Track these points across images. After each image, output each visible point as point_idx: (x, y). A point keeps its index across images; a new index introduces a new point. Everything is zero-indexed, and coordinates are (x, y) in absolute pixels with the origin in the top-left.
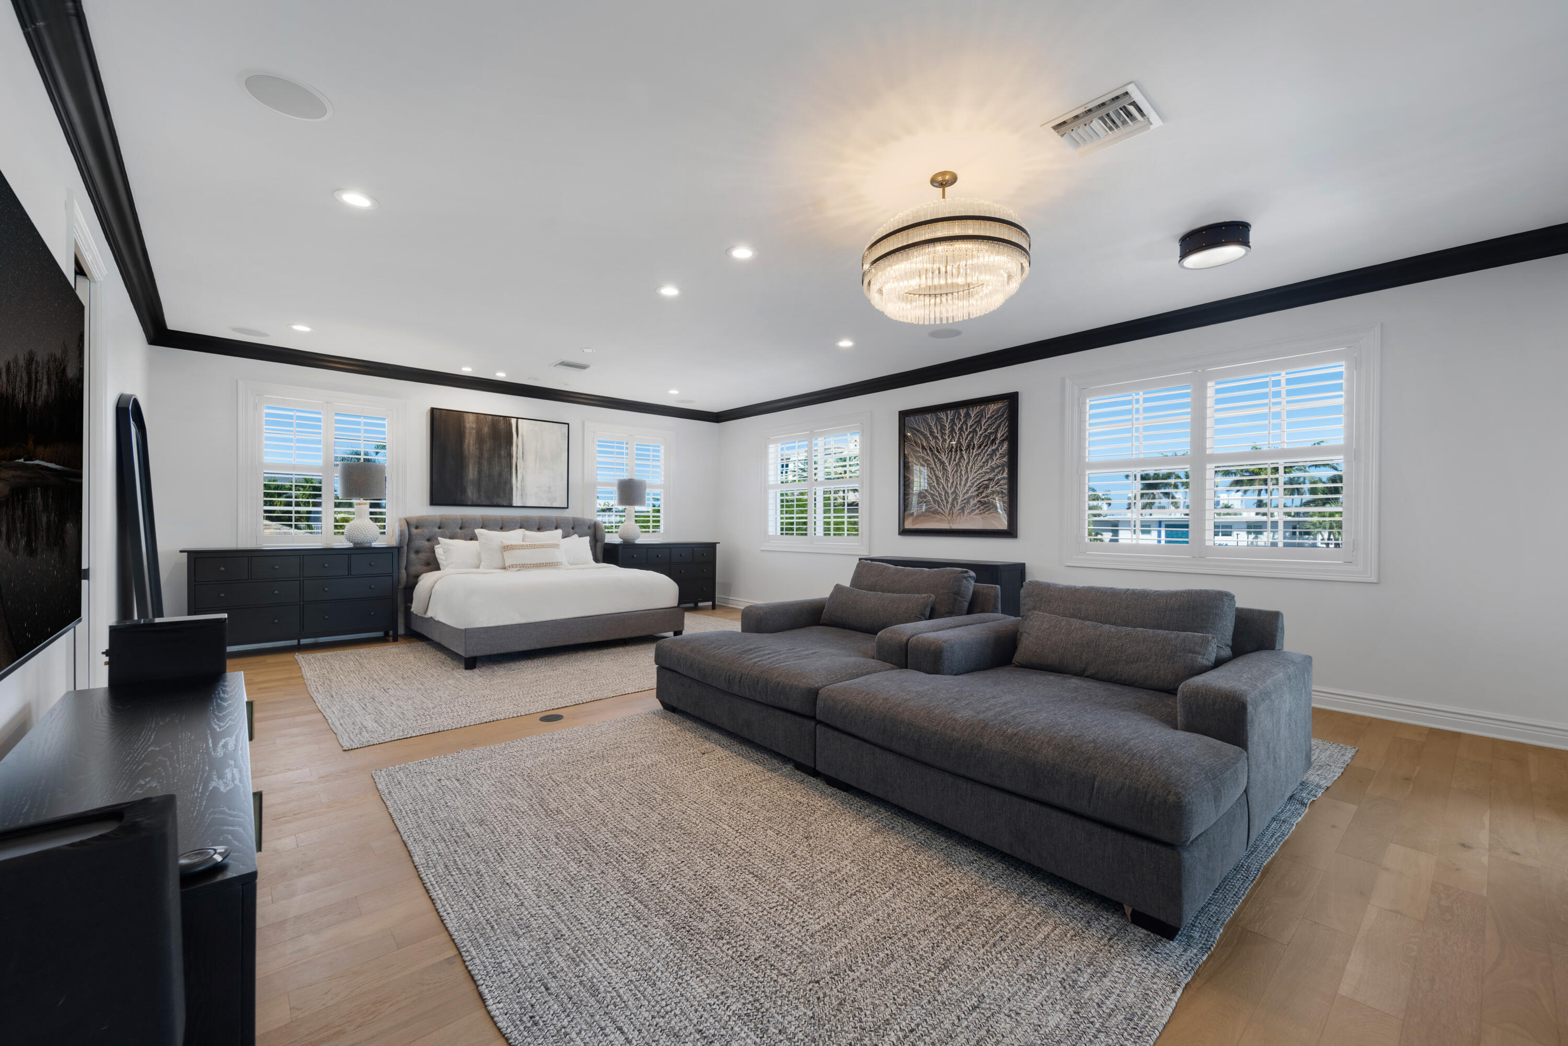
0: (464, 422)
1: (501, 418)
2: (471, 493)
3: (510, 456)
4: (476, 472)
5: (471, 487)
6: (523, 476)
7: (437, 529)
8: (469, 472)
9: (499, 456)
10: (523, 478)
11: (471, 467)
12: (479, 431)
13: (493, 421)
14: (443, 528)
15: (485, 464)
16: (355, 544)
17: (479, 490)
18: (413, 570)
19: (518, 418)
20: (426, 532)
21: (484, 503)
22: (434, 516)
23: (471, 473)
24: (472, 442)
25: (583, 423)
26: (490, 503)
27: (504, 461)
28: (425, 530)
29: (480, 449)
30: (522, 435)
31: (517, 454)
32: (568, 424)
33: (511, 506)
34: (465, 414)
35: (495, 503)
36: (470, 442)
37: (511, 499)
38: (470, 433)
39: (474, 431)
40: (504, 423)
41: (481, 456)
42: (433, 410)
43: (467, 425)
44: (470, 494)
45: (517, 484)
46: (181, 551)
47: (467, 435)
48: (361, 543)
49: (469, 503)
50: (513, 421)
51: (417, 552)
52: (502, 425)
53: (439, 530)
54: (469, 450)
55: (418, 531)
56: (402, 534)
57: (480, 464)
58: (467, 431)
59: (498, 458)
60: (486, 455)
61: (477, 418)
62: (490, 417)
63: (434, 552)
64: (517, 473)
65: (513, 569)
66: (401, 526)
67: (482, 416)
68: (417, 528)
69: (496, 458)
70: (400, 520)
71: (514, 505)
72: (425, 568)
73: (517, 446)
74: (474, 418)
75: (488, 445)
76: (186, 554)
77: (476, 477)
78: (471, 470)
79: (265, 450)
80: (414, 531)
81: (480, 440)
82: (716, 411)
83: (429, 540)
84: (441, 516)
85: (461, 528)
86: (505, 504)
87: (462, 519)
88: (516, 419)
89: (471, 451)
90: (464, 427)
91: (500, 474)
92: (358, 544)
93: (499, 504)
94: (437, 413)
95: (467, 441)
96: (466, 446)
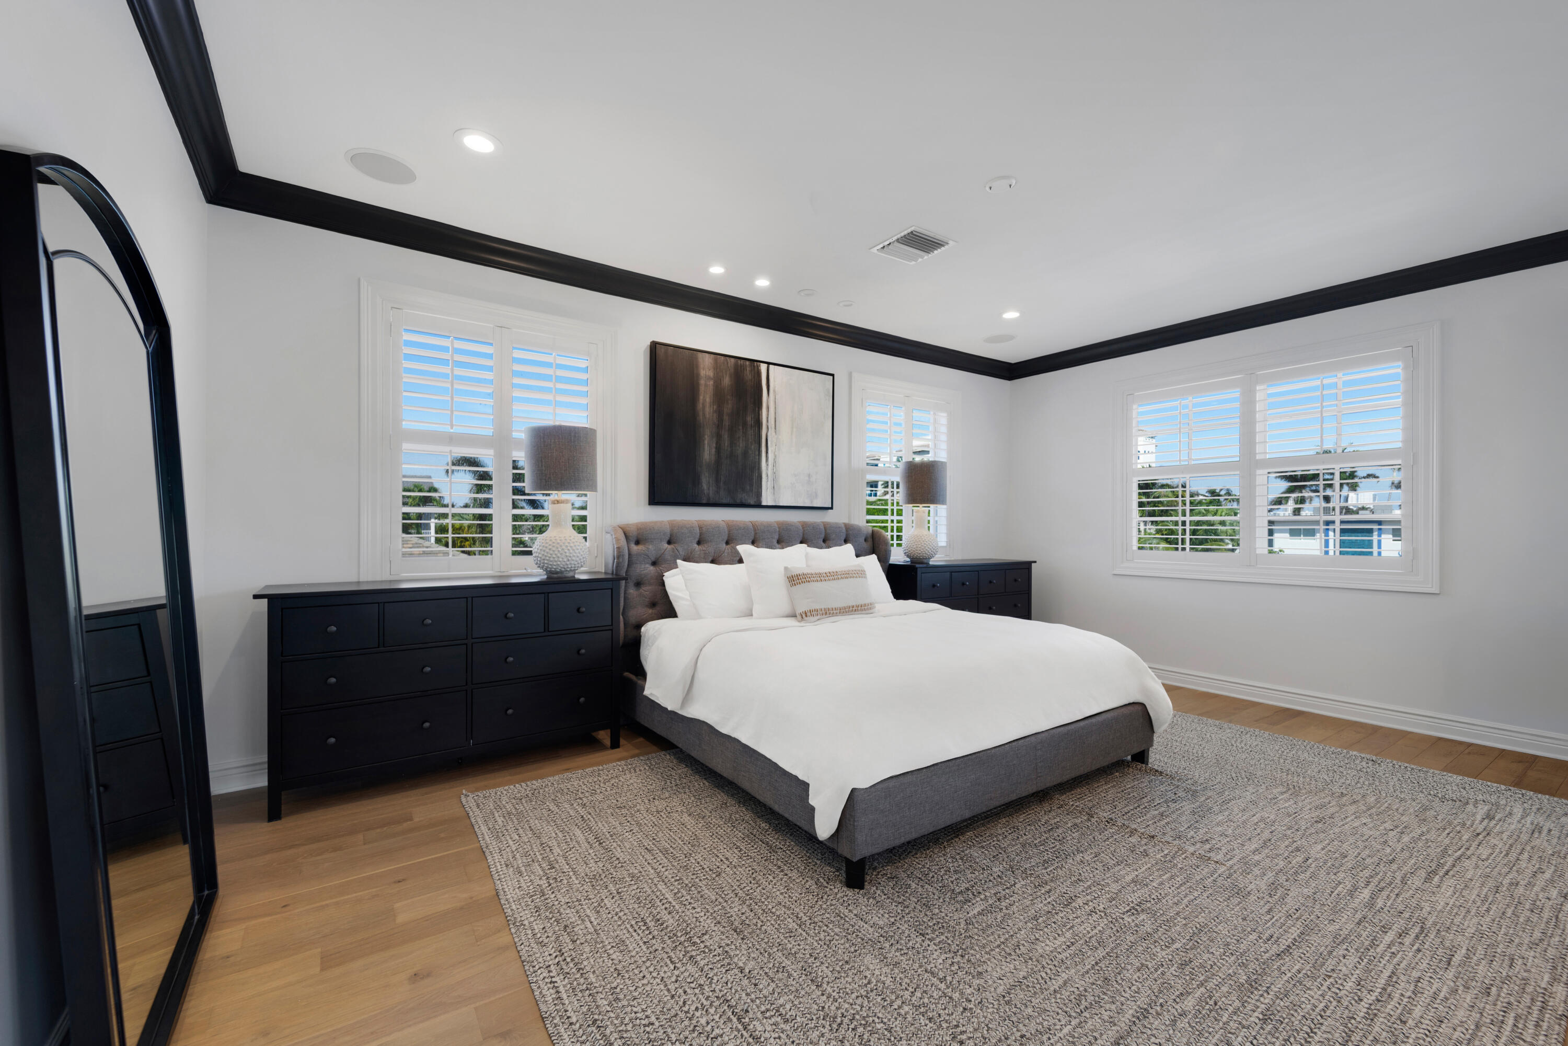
0: (697, 367)
1: (748, 363)
2: (706, 484)
3: (758, 424)
4: (714, 450)
5: (707, 474)
6: (775, 456)
7: (666, 545)
8: (704, 449)
9: (745, 424)
10: (775, 462)
11: (706, 442)
12: (717, 381)
13: (736, 365)
14: (674, 543)
15: (726, 436)
16: (550, 573)
17: (717, 480)
18: (635, 613)
19: (769, 363)
20: (650, 549)
21: (724, 501)
22: (656, 523)
23: (707, 452)
24: (708, 400)
25: (850, 375)
26: (732, 502)
27: (750, 432)
28: (650, 547)
29: (720, 413)
30: (774, 391)
31: (768, 421)
32: (833, 375)
33: (758, 506)
34: (700, 355)
35: (738, 501)
36: (706, 397)
37: (759, 495)
38: (706, 385)
39: (712, 382)
40: (751, 371)
41: (719, 425)
42: (655, 347)
43: (703, 373)
44: (705, 486)
45: (767, 469)
46: (256, 597)
47: (702, 388)
48: (561, 572)
49: (704, 502)
50: (763, 367)
51: (638, 584)
52: (748, 375)
53: (670, 547)
54: (704, 414)
55: (640, 547)
56: (619, 555)
57: (719, 436)
58: (702, 382)
59: (743, 428)
60: (727, 422)
61: (716, 361)
62: (733, 360)
63: (663, 584)
64: (767, 452)
65: (812, 619)
66: (617, 540)
67: (722, 358)
68: (637, 543)
69: (741, 428)
70: (614, 529)
71: (764, 503)
72: (650, 611)
73: (768, 408)
74: (711, 361)
75: (730, 406)
76: (265, 602)
77: (713, 458)
78: (706, 448)
79: (405, 394)
80: (635, 548)
81: (719, 396)
82: (1013, 361)
83: (654, 564)
84: (672, 524)
85: (699, 543)
86: (752, 503)
87: (700, 528)
88: (766, 365)
89: (707, 416)
90: (698, 375)
91: (745, 454)
92: (557, 573)
93: (744, 501)
94: (661, 351)
95: (701, 398)
96: (700, 406)
